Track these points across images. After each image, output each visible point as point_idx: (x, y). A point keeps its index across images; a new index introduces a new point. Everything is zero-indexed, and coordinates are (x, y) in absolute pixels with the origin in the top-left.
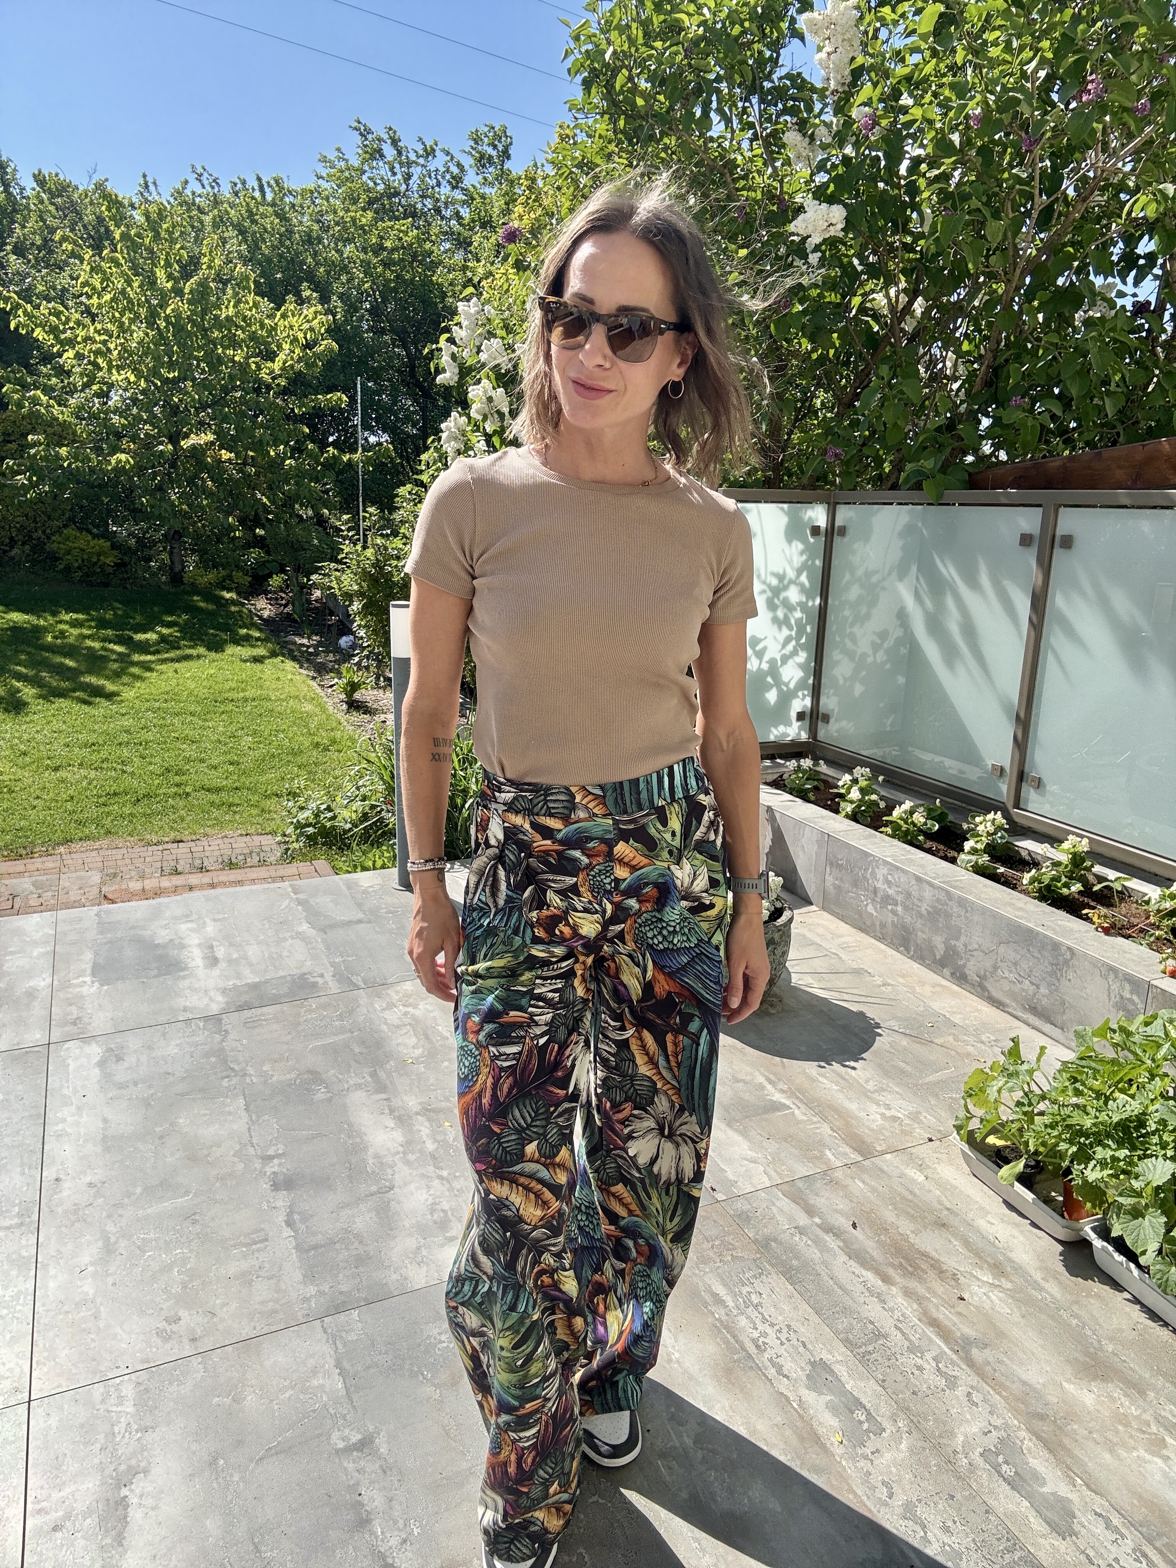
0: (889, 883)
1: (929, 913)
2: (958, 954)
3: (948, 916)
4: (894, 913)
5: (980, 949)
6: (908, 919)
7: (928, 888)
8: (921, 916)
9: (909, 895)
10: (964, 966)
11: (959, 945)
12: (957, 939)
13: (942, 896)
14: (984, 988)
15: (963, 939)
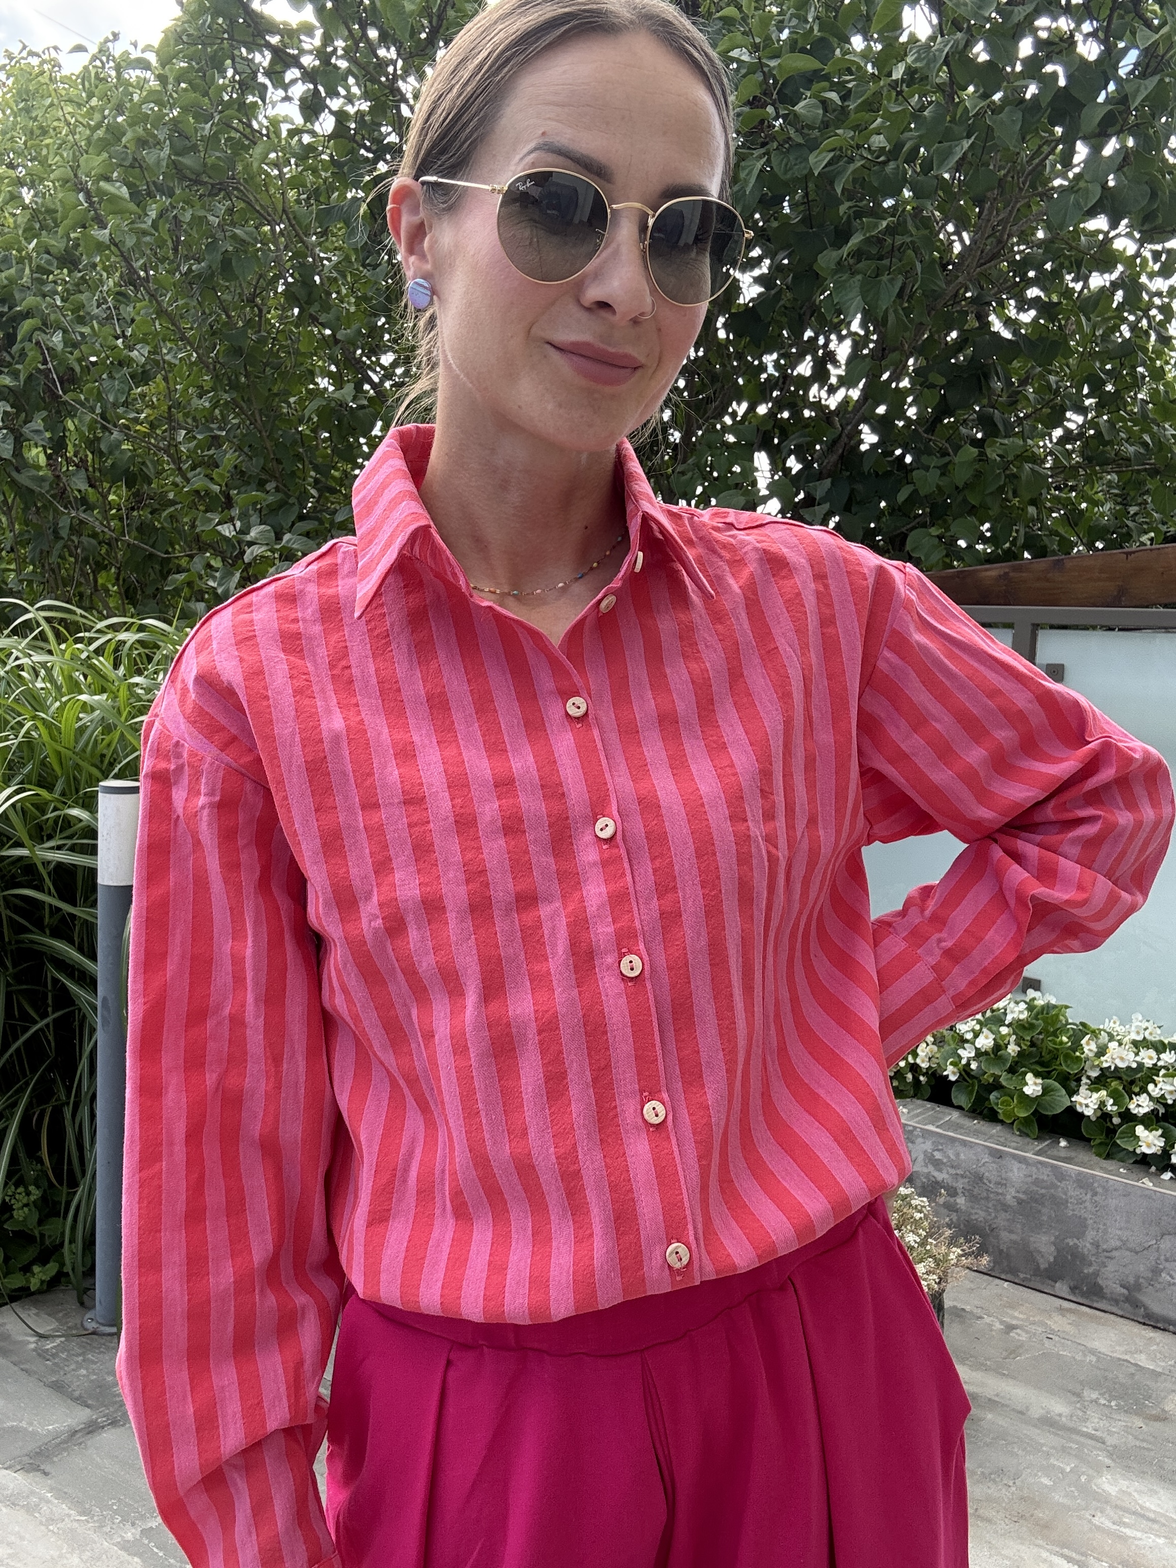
0: (937, 1164)
1: (1020, 1202)
2: (1083, 1259)
3: (1059, 1204)
4: (951, 1208)
5: (1124, 1245)
6: (979, 1215)
7: (1016, 1166)
8: (1005, 1207)
9: (979, 1178)
10: (1096, 1274)
11: (1085, 1245)
12: (1080, 1235)
13: (1045, 1175)
14: (1136, 1304)
15: (1091, 1235)
